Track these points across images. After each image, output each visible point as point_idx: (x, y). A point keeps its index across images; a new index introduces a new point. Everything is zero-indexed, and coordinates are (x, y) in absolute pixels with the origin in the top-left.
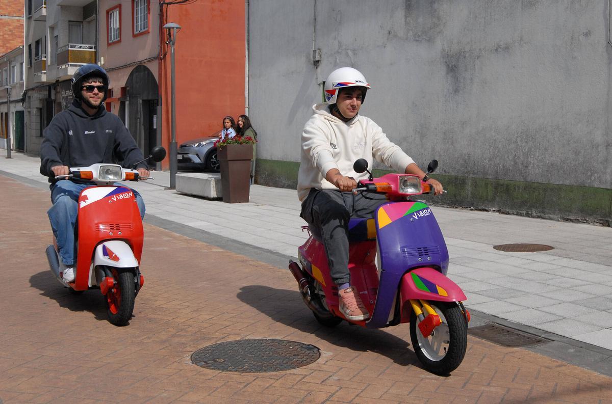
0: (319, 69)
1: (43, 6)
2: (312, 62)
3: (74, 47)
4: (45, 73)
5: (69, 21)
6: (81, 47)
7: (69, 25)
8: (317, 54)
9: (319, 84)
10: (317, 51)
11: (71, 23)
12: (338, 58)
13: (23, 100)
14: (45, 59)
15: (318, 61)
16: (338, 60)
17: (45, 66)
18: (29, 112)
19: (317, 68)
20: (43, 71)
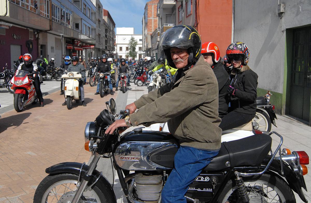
0: (283, 19)
1: (159, 10)
2: (277, 14)
3: (167, 25)
4: (159, 37)
5: (166, 15)
6: (170, 25)
7: (166, 17)
8: (281, 7)
9: (283, 31)
10: (282, 5)
11: (167, 16)
12: (300, 7)
13: (157, 49)
14: (159, 32)
15: (282, 13)
16: (300, 9)
17: (159, 35)
18: (159, 53)
19: (281, 18)
20: (158, 37)
